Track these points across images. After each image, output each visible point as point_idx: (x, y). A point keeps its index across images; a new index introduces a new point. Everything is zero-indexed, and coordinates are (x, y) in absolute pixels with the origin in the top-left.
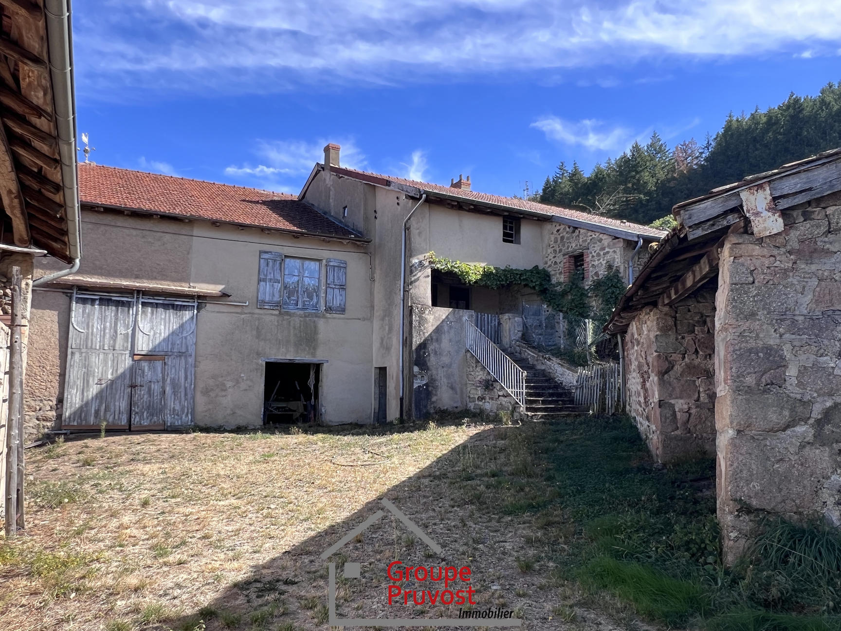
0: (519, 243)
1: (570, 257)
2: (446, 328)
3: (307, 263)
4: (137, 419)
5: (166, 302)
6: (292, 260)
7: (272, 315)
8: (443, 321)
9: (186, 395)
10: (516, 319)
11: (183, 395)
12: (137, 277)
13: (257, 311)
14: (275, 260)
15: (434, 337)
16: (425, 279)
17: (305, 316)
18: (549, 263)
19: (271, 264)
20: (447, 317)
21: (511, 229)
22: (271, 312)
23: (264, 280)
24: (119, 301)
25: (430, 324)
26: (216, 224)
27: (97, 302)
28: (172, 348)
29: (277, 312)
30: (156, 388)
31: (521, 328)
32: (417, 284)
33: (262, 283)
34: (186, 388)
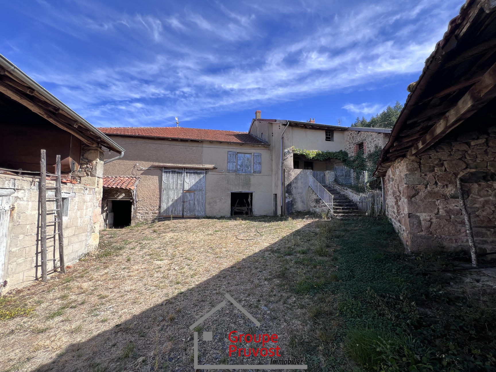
0: (333, 141)
1: (357, 145)
2: (300, 177)
3: (246, 155)
4: (186, 213)
5: (194, 172)
6: (241, 154)
7: (233, 175)
8: (298, 175)
9: (202, 205)
10: (332, 173)
11: (201, 204)
12: (184, 163)
13: (227, 174)
14: (233, 154)
15: (295, 182)
16: (290, 158)
17: (246, 175)
18: (347, 148)
19: (232, 156)
20: (300, 173)
21: (330, 135)
22: (232, 174)
23: (230, 162)
24: (178, 172)
25: (292, 176)
26: (211, 142)
27: (171, 172)
28: (197, 188)
29: (235, 174)
30: (192, 202)
31: (334, 177)
32: (287, 160)
33: (229, 163)
34: (202, 203)
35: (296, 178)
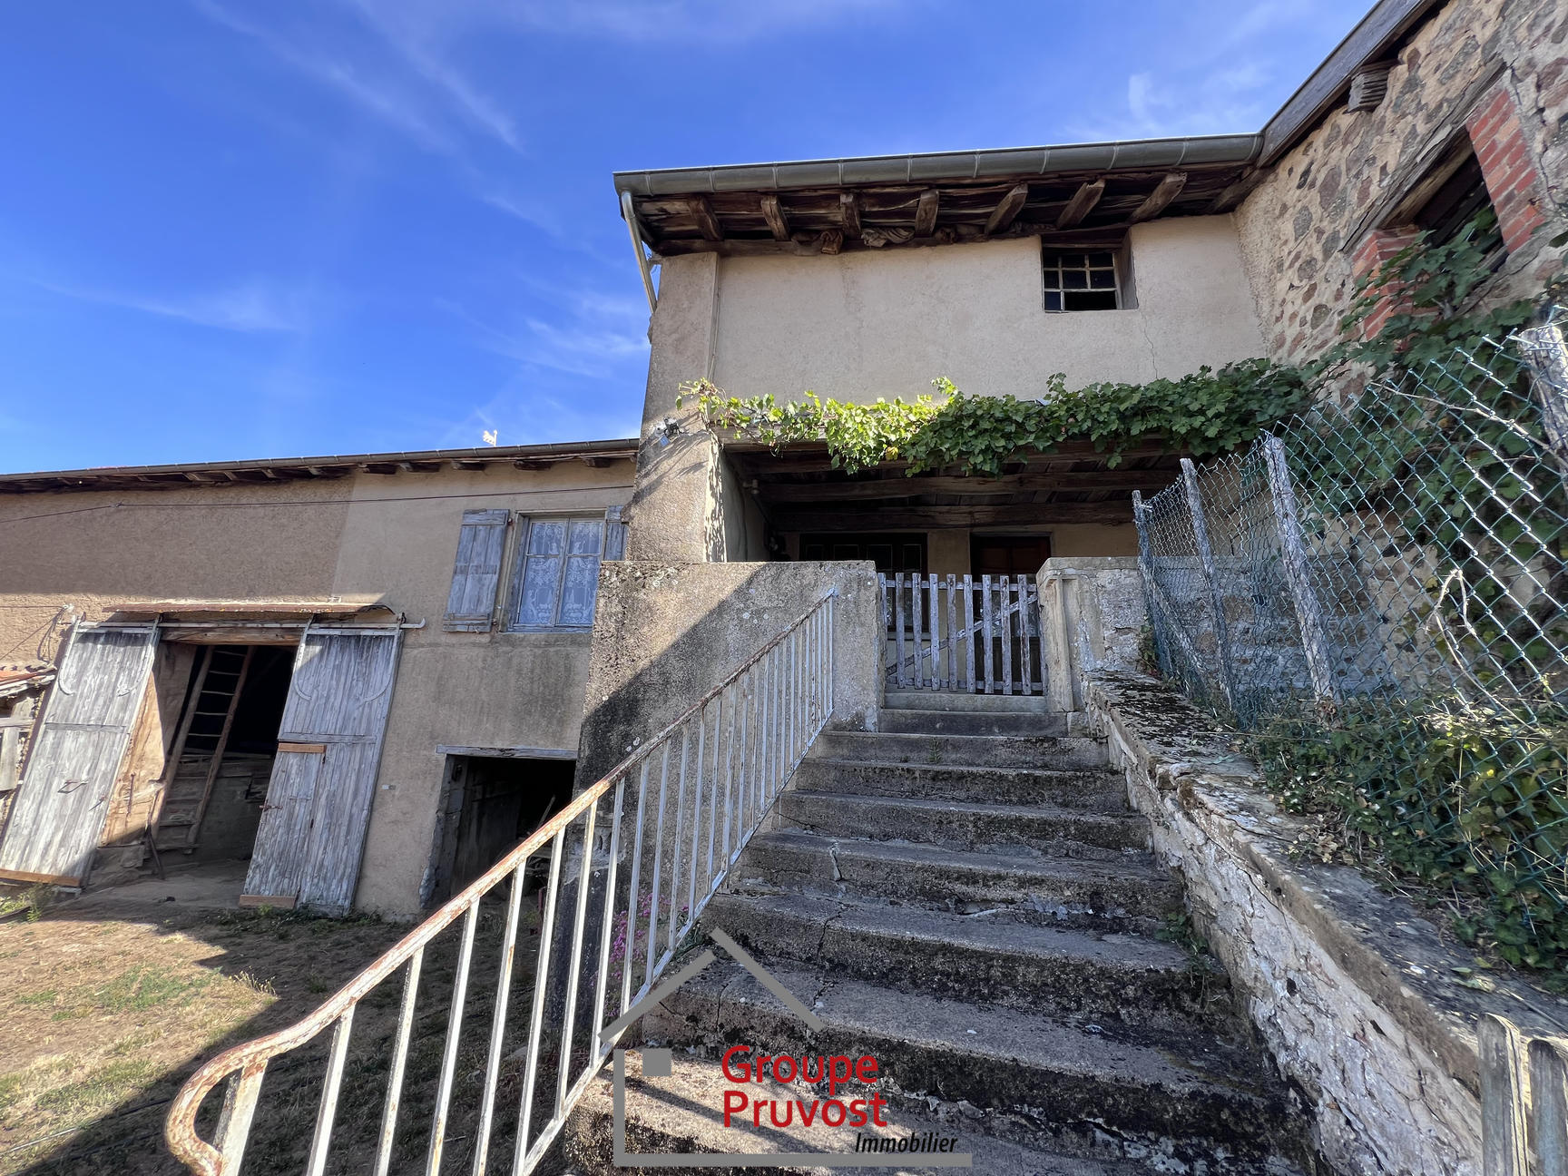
0: (1132, 303)
2: (732, 636)
3: (579, 525)
6: (548, 523)
7: (474, 644)
8: (722, 607)
11: (343, 833)
13: (444, 639)
14: (492, 526)
19: (482, 534)
20: (741, 592)
21: (1101, 279)
22: (473, 638)
23: (464, 571)
24: (130, 636)
29: (485, 639)
30: (301, 811)
33: (459, 577)
34: (351, 816)
35: (696, 643)
